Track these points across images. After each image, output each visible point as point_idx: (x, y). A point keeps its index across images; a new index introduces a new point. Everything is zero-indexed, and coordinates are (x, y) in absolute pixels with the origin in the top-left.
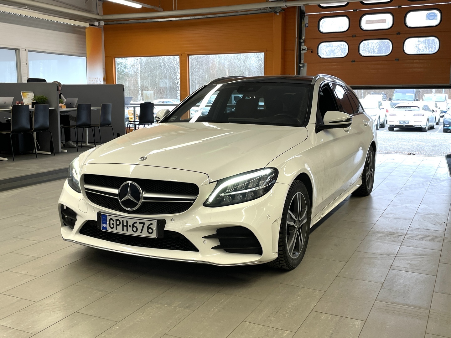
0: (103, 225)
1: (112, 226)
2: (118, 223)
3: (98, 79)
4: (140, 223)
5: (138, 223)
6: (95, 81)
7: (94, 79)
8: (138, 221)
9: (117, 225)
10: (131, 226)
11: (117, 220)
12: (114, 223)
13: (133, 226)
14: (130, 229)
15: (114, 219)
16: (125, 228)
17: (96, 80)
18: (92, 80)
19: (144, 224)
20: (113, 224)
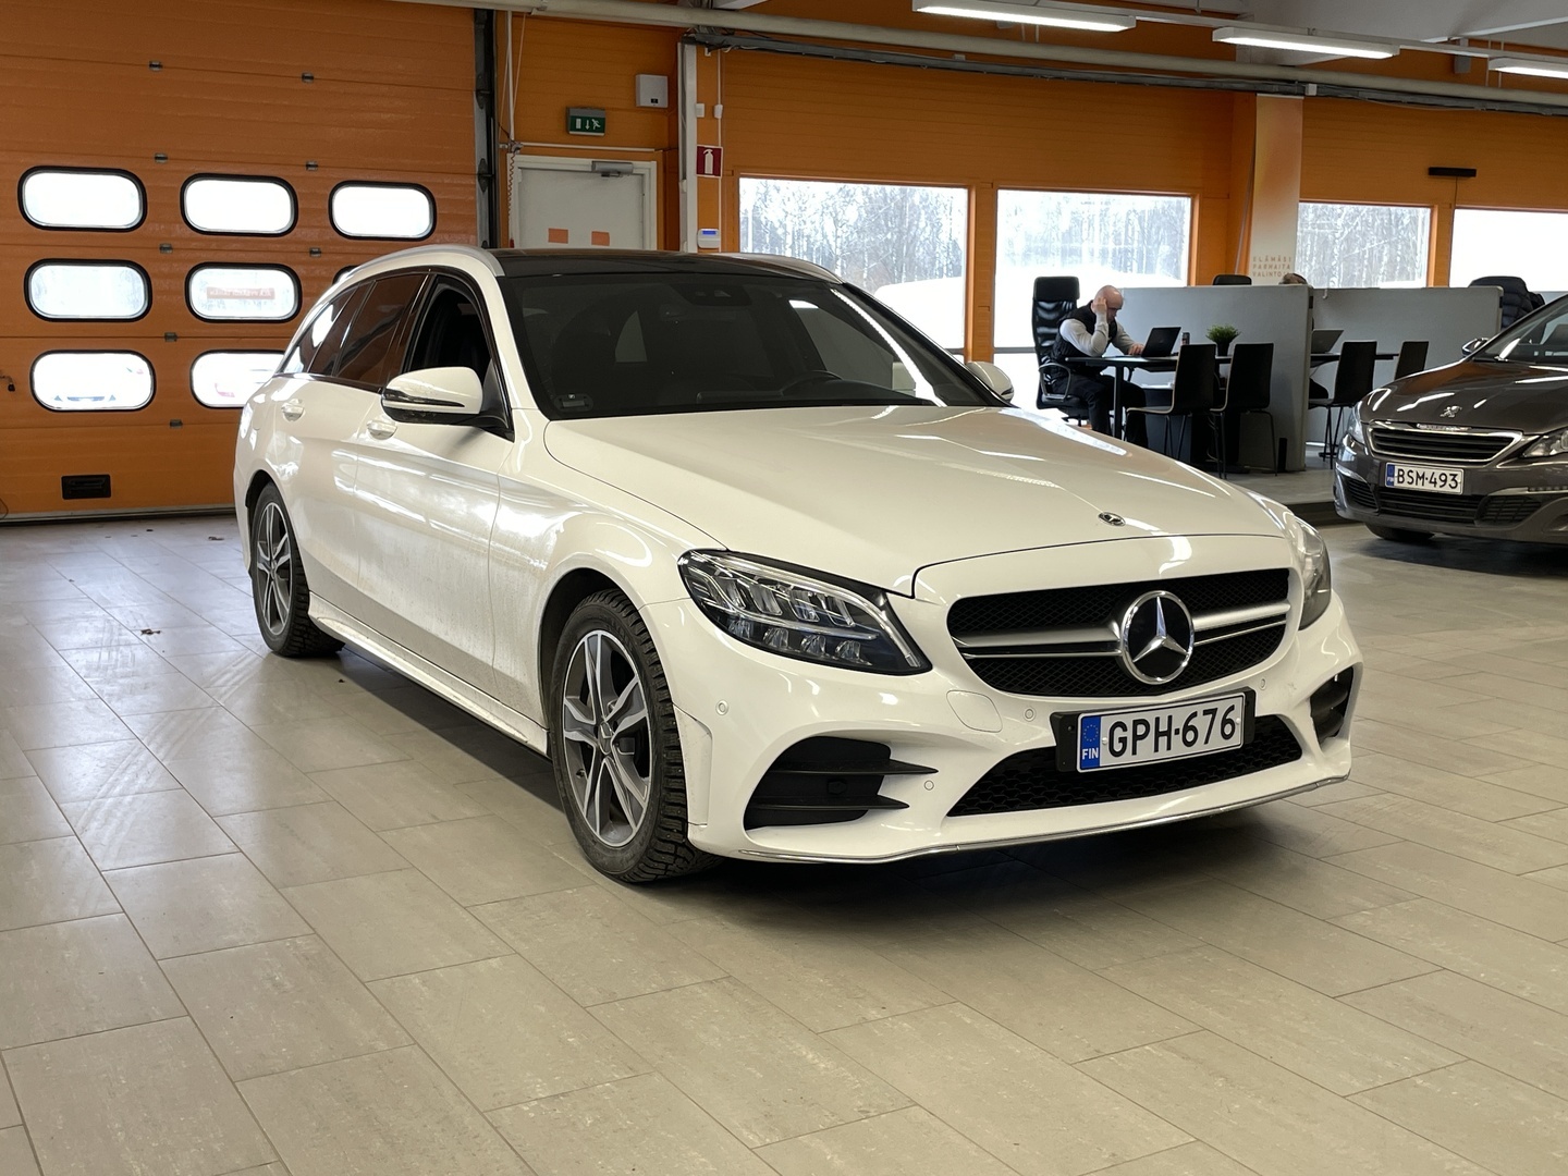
0: (1084, 754)
1: (1118, 747)
2: (1141, 730)
3: (1282, 259)
4: (1206, 712)
5: (1200, 714)
6: (1271, 267)
7: (1270, 262)
8: (1200, 709)
9: (1136, 738)
10: (1181, 731)
11: (1136, 723)
12: (1129, 735)
13: (1187, 728)
14: (1177, 740)
15: (1128, 720)
16: (1163, 740)
17: (1274, 263)
18: (1262, 264)
19: (1213, 712)
20: (1123, 740)
